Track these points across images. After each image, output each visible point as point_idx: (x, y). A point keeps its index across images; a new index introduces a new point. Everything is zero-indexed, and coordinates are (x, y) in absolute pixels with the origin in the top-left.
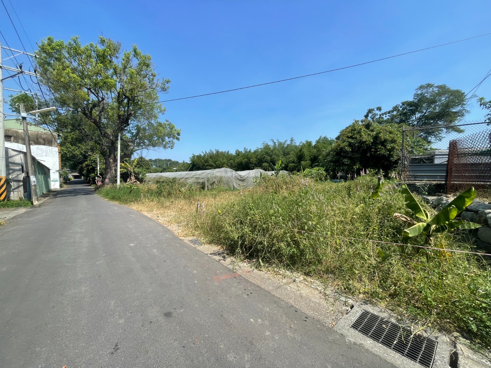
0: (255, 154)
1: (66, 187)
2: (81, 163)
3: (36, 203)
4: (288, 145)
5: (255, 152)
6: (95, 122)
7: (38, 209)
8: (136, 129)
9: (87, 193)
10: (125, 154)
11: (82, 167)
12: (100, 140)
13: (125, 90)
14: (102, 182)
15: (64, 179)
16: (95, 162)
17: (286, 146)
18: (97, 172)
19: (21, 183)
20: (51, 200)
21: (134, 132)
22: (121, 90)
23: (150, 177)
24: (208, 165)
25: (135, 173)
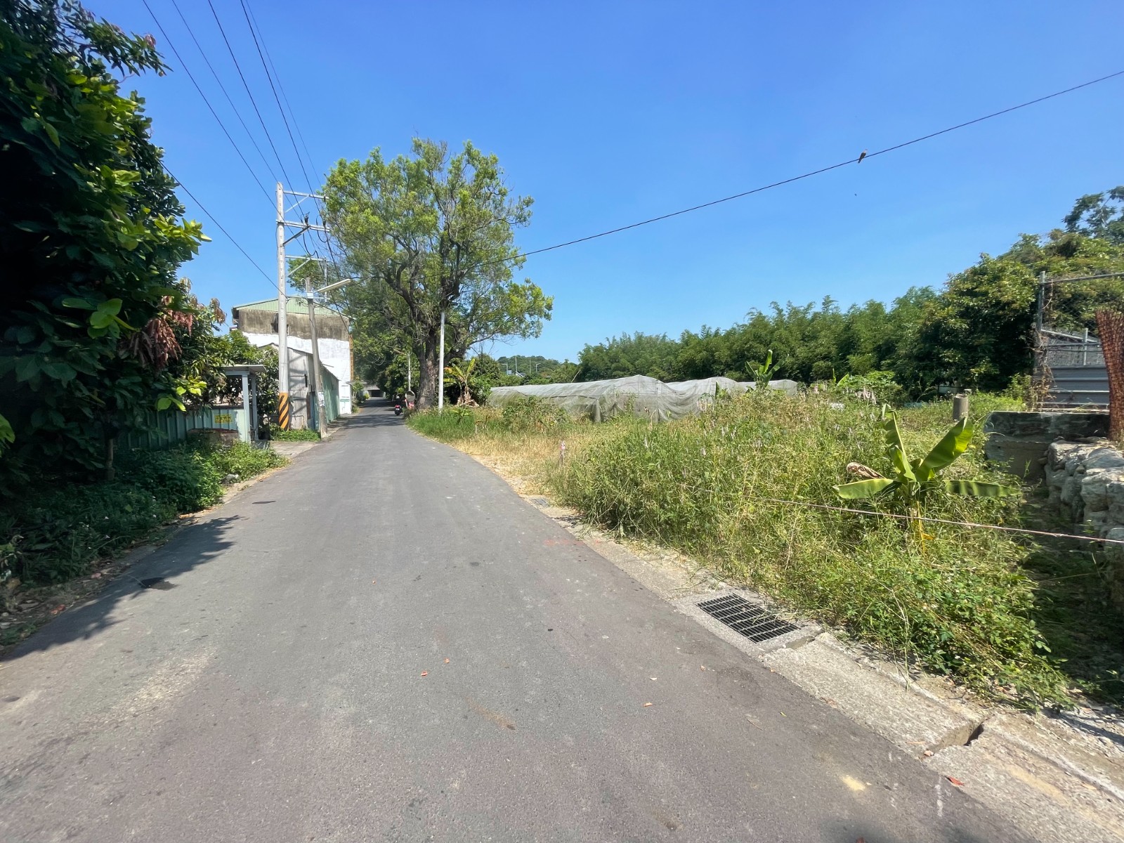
0: (728, 341)
1: (360, 412)
2: (383, 368)
3: (324, 435)
4: (816, 315)
5: (730, 334)
6: (405, 295)
7: (327, 444)
8: (472, 302)
9: (391, 422)
10: (452, 351)
11: (383, 375)
12: (412, 326)
13: (453, 232)
14: (416, 402)
15: (357, 396)
16: (403, 365)
17: (809, 316)
18: (407, 385)
19: (305, 403)
20: (342, 433)
21: (469, 308)
22: (446, 232)
23: (498, 393)
24: (616, 369)
25: (471, 387)
